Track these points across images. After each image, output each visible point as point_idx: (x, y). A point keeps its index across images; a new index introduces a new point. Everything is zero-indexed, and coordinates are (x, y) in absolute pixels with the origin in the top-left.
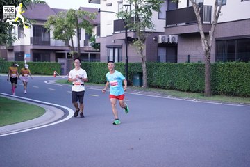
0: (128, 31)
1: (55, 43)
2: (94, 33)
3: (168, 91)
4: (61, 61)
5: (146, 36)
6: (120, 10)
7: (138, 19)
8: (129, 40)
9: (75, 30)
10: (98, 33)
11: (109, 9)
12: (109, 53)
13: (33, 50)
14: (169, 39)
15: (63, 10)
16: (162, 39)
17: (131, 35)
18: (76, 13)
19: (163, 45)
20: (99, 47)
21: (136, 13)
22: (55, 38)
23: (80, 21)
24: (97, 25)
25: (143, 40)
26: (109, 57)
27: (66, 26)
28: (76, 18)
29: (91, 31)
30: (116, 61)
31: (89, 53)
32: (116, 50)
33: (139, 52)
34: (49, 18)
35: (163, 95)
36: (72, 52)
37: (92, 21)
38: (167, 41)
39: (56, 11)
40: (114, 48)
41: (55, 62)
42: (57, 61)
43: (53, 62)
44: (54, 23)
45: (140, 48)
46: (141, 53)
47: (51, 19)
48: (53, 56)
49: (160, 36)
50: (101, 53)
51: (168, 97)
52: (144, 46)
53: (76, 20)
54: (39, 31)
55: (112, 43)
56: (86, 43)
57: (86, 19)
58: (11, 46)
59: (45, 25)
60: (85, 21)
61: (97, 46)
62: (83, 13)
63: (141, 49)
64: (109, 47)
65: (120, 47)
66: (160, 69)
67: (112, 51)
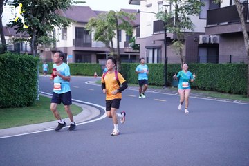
0: (167, 31)
1: (97, 45)
2: (134, 34)
3: (208, 92)
4: (101, 62)
5: (186, 37)
6: (160, 11)
7: (177, 19)
8: (168, 41)
9: (116, 32)
10: (138, 35)
11: (149, 9)
12: (148, 54)
13: (75, 51)
14: (210, 39)
15: (104, 12)
16: (203, 39)
17: (170, 35)
18: (116, 15)
19: (204, 45)
20: (138, 48)
21: (176, 13)
22: (96, 39)
23: (120, 22)
24: (137, 27)
25: (183, 41)
26: (148, 59)
27: (106, 28)
28: (116, 19)
29: (131, 33)
30: (156, 62)
31: (129, 54)
32: (156, 51)
33: (178, 53)
34: (90, 19)
35: (203, 96)
36: (112, 54)
37: (132, 22)
38: (208, 42)
39: (97, 13)
40: (154, 49)
41: (95, 63)
42: (98, 62)
43: (94, 63)
44: (94, 25)
45: (178, 48)
46: (181, 54)
47: (92, 20)
48: (94, 58)
49: (201, 37)
50: (140, 54)
51: (208, 98)
52: (183, 47)
53: (116, 21)
54: (81, 33)
55: (151, 44)
56: (126, 44)
57: (126, 20)
58: (55, 47)
59: (87, 27)
60: (125, 22)
61: (136, 47)
62: (123, 14)
63: (181, 50)
64: (148, 48)
65: (159, 48)
66: (200, 69)
67: (151, 52)
